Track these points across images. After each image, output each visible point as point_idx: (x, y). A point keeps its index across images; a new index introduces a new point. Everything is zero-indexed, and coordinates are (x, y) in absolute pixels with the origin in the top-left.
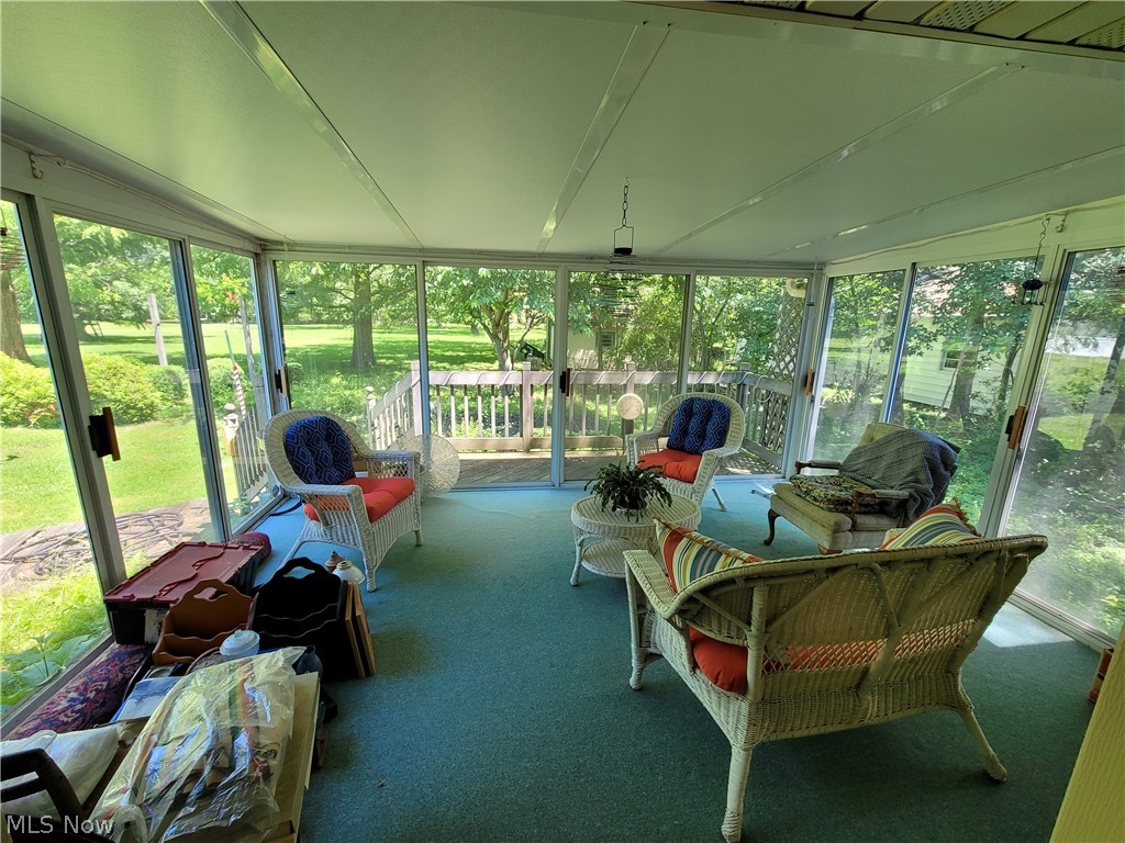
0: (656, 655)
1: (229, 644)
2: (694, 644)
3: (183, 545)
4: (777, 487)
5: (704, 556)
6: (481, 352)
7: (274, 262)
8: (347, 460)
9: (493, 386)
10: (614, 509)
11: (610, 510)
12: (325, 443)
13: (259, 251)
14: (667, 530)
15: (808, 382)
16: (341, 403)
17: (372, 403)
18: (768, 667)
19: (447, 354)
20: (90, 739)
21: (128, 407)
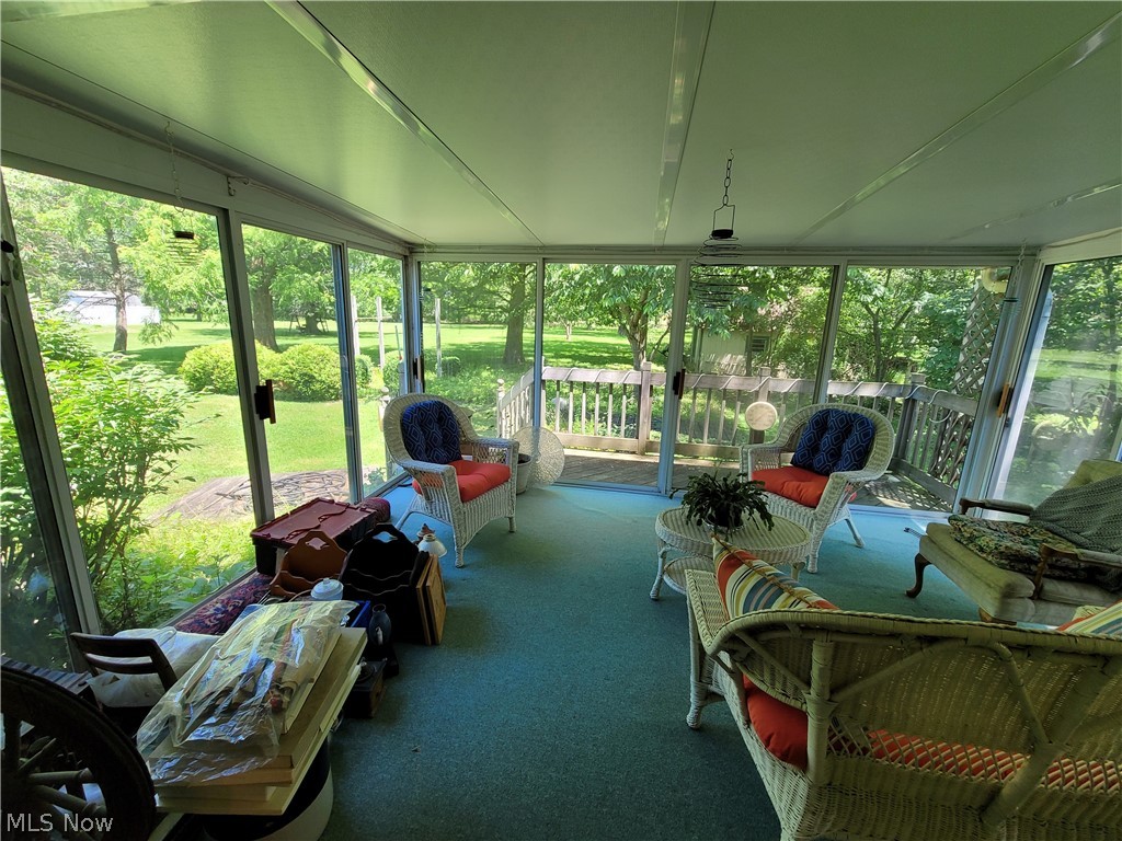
0: (720, 696)
1: (319, 588)
2: (748, 693)
3: (318, 500)
4: (932, 527)
5: (763, 590)
6: (624, 353)
7: (419, 263)
8: (454, 443)
9: (611, 385)
10: (699, 523)
11: (695, 524)
12: (436, 426)
13: (407, 254)
14: (725, 552)
15: (1003, 400)
16: (485, 394)
17: (502, 395)
18: (838, 746)
19: (590, 354)
20: (201, 643)
21: (329, 387)
